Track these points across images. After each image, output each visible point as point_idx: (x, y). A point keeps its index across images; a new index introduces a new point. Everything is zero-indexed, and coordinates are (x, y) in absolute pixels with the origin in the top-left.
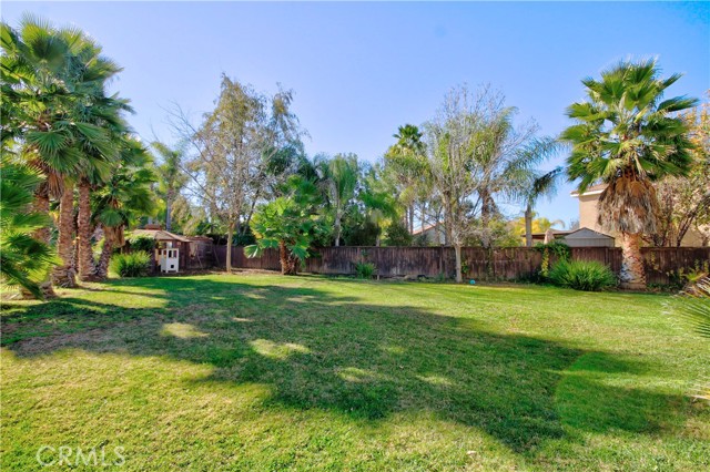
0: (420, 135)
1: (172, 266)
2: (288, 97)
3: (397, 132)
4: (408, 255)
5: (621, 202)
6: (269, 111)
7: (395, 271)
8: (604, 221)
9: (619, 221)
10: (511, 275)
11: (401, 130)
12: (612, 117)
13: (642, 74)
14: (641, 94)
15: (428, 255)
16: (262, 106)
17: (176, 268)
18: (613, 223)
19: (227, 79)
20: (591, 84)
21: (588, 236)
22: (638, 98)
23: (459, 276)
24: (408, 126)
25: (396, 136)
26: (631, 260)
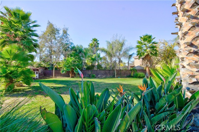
0: (98, 41)
1: (37, 77)
2: (67, 29)
3: (92, 40)
4: (102, 72)
5: (146, 61)
6: (61, 32)
7: (99, 76)
8: (143, 65)
9: (146, 65)
10: (125, 76)
11: (93, 39)
12: (145, 44)
13: (150, 37)
14: (150, 40)
15: (107, 72)
16: (59, 31)
17: (38, 77)
18: (145, 65)
19: (50, 22)
20: (141, 38)
21: (140, 67)
22: (150, 42)
23: (116, 76)
24: (95, 38)
25: (91, 41)
26: (148, 72)
